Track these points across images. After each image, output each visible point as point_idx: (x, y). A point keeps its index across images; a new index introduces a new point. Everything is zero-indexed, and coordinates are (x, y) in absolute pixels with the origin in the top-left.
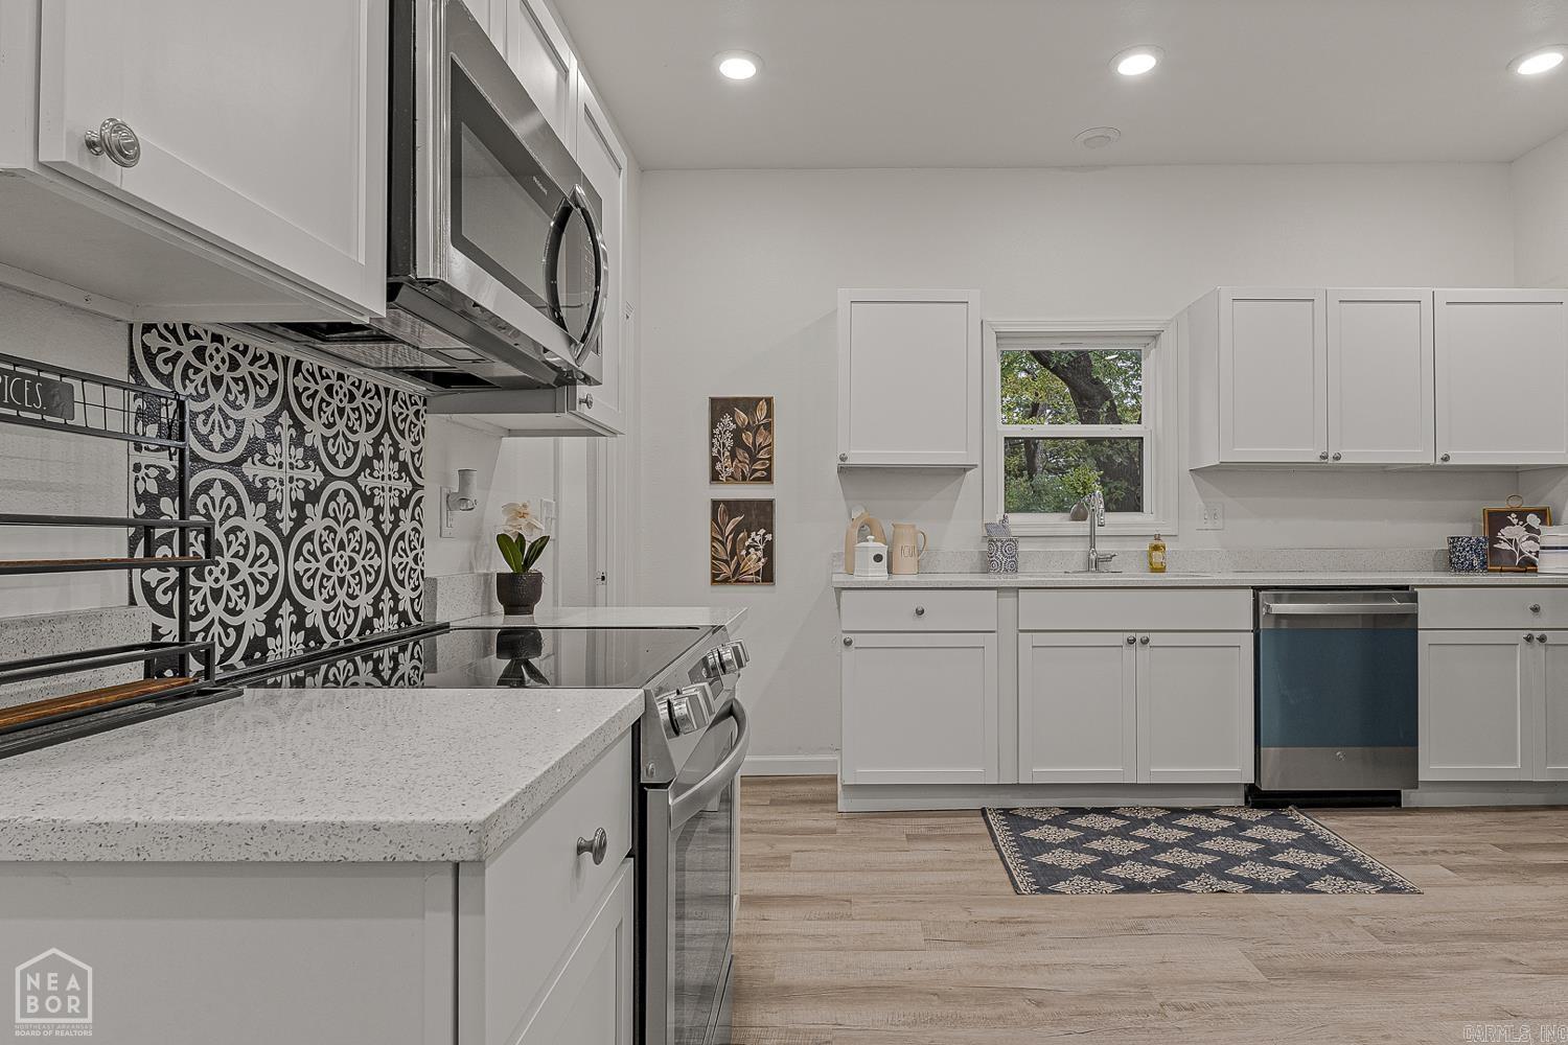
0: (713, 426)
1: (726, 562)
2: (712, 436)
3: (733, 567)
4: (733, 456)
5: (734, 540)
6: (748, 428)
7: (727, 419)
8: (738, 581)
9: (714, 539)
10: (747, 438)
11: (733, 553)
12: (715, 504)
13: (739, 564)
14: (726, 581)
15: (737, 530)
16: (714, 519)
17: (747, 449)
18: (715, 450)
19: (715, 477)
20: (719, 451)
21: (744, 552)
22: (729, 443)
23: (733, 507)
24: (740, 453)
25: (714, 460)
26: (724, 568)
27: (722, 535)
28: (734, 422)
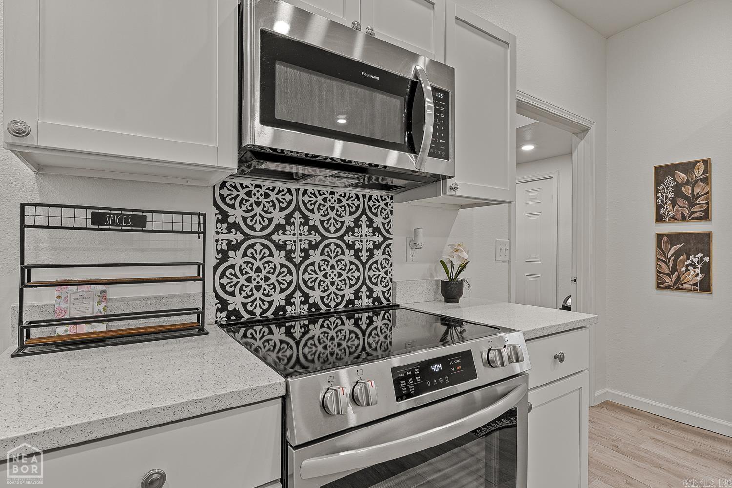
0: (657, 184)
1: (669, 275)
2: (657, 191)
3: (674, 277)
4: (674, 203)
5: (675, 261)
6: (687, 183)
7: (669, 179)
8: (678, 289)
9: (658, 259)
10: (687, 190)
11: (674, 269)
12: (659, 237)
13: (679, 277)
14: (668, 288)
15: (677, 254)
16: (659, 246)
17: (686, 197)
18: (659, 201)
19: (659, 218)
20: (662, 202)
21: (684, 269)
22: (671, 195)
23: (673, 238)
24: (680, 202)
25: (658, 208)
26: (667, 279)
27: (665, 256)
28: (675, 180)
